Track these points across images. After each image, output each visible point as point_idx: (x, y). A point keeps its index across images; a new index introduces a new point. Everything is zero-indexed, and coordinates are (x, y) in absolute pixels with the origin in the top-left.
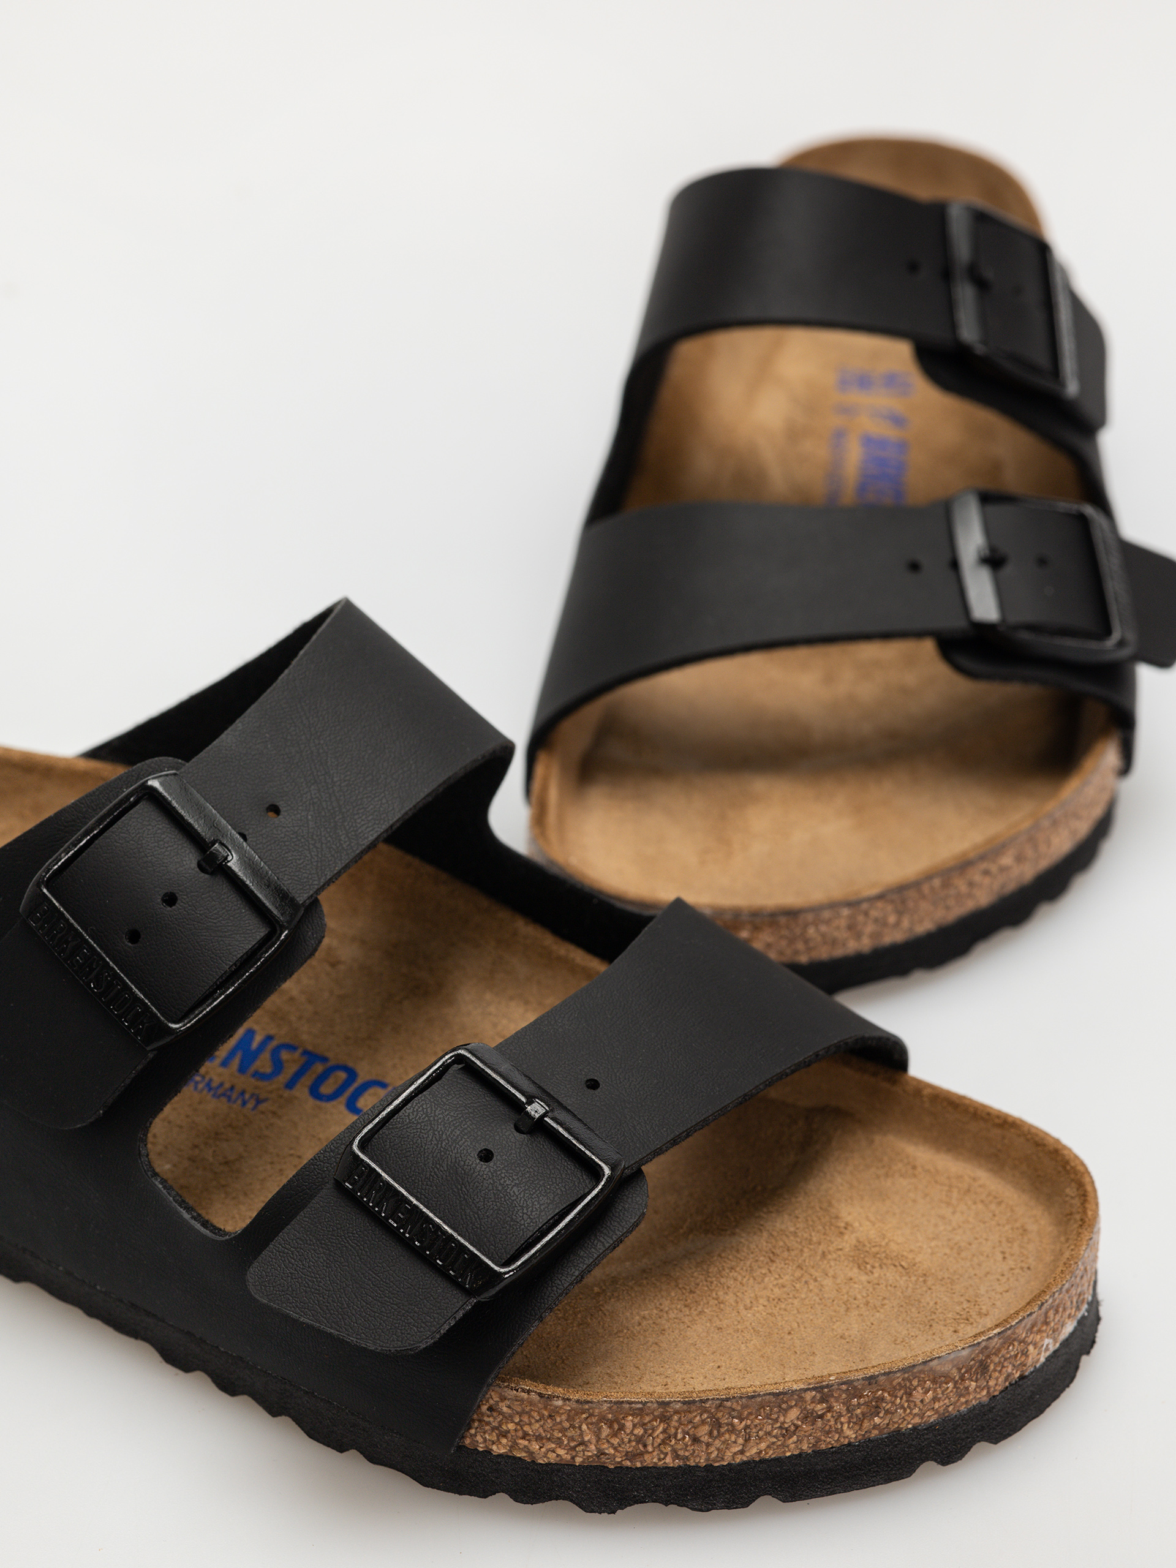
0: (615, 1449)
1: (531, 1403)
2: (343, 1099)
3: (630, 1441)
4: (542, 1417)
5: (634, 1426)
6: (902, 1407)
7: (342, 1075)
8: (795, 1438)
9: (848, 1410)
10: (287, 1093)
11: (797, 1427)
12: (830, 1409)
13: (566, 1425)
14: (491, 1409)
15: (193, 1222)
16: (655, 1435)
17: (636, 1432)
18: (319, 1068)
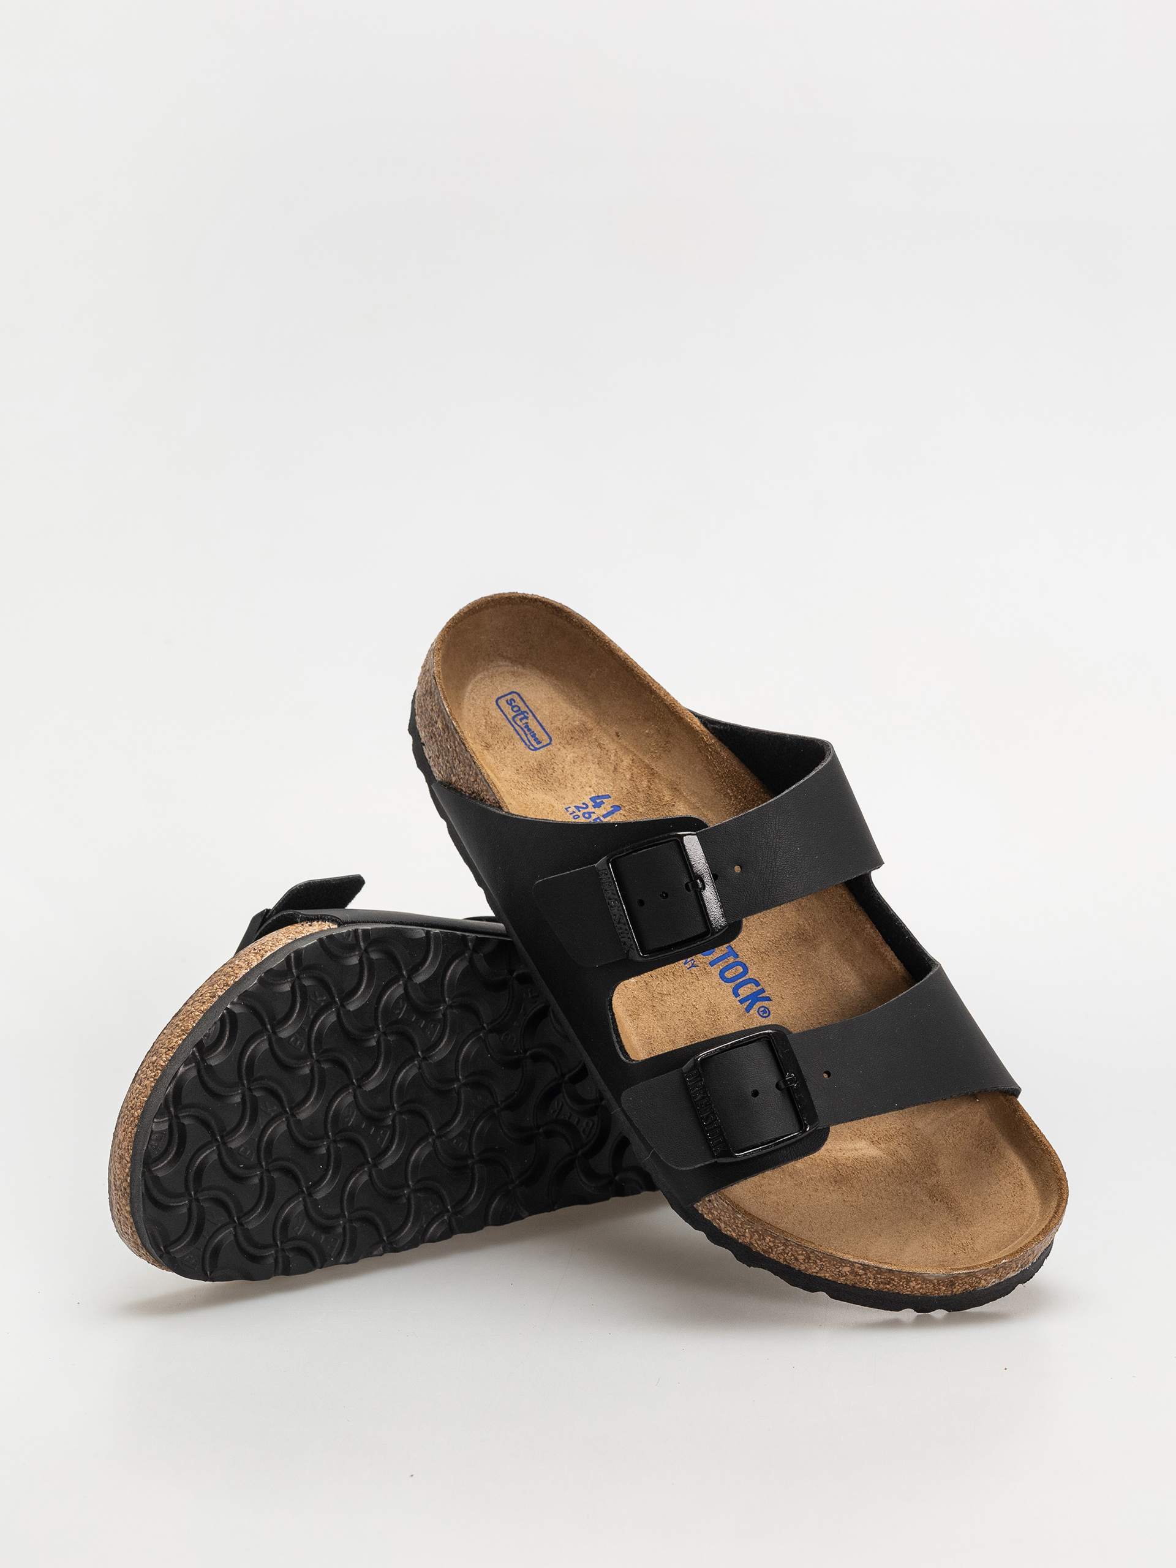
0: (758, 1246)
1: (727, 1209)
2: (733, 985)
3: (766, 1246)
4: (730, 1217)
5: (770, 1241)
6: (903, 1286)
7: (740, 969)
8: (844, 1278)
9: (874, 1278)
10: (709, 968)
11: (847, 1274)
12: (866, 1274)
13: (740, 1226)
14: (710, 1201)
15: (616, 1044)
16: (778, 1249)
17: (770, 1244)
18: (731, 960)
